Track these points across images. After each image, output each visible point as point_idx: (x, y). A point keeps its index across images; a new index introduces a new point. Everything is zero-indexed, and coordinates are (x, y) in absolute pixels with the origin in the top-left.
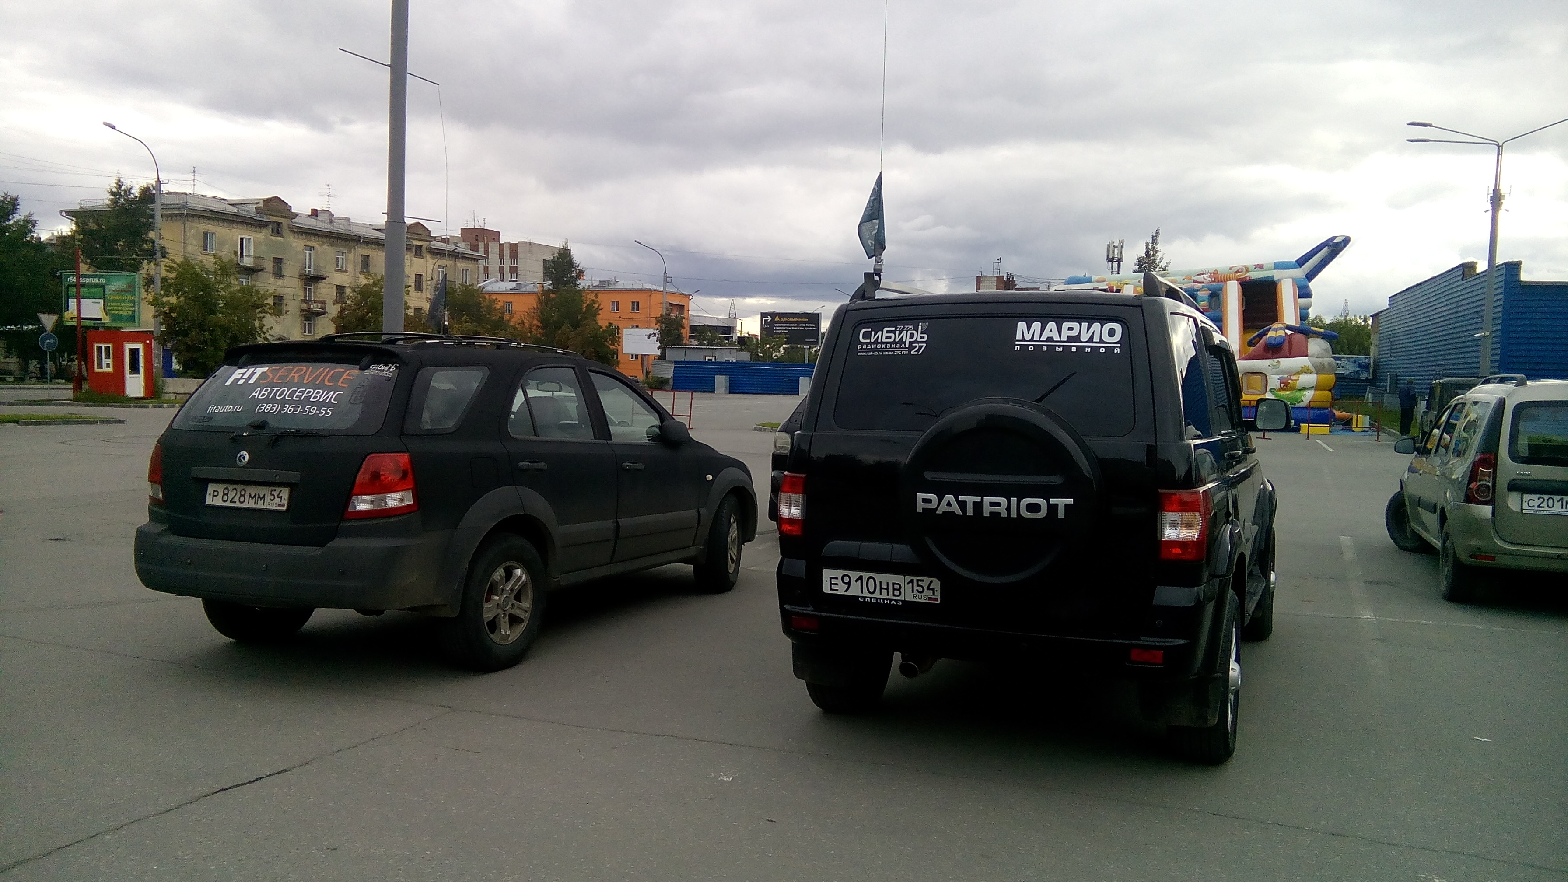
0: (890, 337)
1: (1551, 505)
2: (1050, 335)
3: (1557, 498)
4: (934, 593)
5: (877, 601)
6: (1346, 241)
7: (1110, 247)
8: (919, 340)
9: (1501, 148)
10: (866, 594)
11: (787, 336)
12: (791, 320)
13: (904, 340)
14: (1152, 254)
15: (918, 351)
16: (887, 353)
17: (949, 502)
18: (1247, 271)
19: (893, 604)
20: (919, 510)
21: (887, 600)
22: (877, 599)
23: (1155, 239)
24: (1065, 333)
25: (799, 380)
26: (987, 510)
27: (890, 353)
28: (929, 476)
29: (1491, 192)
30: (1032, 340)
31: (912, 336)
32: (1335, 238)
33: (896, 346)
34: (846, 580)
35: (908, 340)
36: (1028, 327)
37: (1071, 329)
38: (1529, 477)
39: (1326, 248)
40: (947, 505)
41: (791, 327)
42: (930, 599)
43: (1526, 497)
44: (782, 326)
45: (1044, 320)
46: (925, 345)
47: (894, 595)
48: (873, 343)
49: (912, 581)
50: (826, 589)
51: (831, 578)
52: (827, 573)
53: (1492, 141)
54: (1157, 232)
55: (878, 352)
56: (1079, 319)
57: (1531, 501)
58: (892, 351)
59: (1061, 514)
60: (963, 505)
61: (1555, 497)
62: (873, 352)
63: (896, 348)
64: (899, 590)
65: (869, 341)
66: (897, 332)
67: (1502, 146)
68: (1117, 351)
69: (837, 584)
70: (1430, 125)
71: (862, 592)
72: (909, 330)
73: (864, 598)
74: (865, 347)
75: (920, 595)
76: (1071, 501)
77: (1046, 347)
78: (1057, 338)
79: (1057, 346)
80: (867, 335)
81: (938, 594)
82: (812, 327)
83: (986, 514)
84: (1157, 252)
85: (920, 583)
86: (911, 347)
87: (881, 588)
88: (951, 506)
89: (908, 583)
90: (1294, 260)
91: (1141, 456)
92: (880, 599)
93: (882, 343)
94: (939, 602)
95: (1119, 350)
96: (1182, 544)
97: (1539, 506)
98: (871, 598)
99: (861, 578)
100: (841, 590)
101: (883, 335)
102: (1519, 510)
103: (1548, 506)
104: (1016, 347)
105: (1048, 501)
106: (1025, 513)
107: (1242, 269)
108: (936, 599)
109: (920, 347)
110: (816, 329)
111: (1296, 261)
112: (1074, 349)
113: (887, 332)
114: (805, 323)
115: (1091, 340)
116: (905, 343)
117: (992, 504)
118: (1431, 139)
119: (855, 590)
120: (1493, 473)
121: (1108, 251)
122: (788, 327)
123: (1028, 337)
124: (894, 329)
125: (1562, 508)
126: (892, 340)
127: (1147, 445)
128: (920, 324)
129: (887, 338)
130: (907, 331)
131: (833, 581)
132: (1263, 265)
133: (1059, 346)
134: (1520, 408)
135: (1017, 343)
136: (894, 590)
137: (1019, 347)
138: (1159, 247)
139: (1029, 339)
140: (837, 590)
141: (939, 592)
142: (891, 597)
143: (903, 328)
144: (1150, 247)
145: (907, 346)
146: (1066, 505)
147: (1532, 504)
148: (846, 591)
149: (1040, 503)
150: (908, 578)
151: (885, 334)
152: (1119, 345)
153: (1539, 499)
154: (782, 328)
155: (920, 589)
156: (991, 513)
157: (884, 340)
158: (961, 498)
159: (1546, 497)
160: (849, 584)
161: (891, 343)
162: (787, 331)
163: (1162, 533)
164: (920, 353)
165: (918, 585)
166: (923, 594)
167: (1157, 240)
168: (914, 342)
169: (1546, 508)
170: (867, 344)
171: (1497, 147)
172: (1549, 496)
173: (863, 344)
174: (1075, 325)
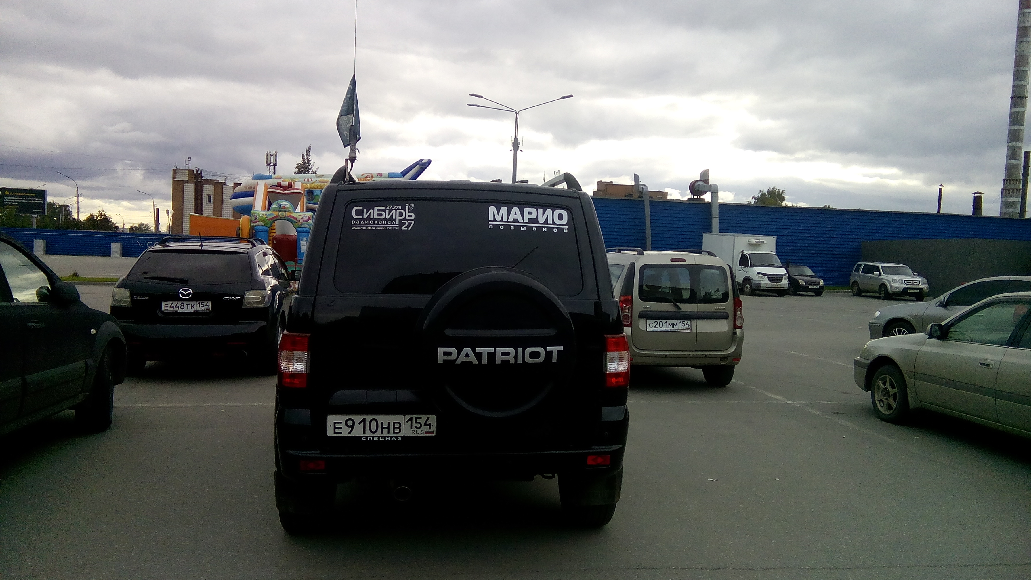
0: (381, 215)
1: (661, 326)
2: (516, 217)
3: (664, 321)
4: (430, 428)
5: (379, 438)
6: (429, 162)
7: (268, 156)
8: (407, 218)
9: (517, 114)
10: (368, 433)
11: (17, 207)
12: (20, 194)
13: (394, 218)
14: (306, 162)
15: (408, 227)
16: (380, 228)
17: (467, 353)
18: (372, 177)
19: (393, 440)
20: (440, 361)
21: (388, 437)
22: (379, 437)
23: (308, 152)
24: (527, 217)
25: (33, 242)
26: (499, 359)
27: (383, 228)
28: (449, 332)
29: (513, 139)
30: (502, 221)
31: (401, 214)
32: (422, 160)
33: (387, 222)
34: (350, 423)
35: (398, 218)
36: (497, 212)
37: (530, 213)
38: (648, 310)
39: (418, 166)
40: (465, 357)
41: (20, 200)
42: (426, 433)
43: (649, 321)
44: (11, 199)
45: (510, 204)
46: (413, 222)
47: (394, 432)
48: (367, 219)
49: (411, 419)
50: (330, 432)
51: (335, 423)
52: (331, 419)
53: (513, 110)
54: (310, 148)
55: (371, 227)
56: (536, 205)
57: (651, 324)
58: (384, 227)
59: (554, 359)
60: (479, 356)
61: (662, 321)
62: (367, 227)
63: (387, 224)
64: (399, 428)
65: (361, 217)
66: (387, 211)
67: (518, 113)
68: (566, 231)
69: (341, 428)
70: (482, 97)
71: (364, 432)
72: (398, 209)
73: (367, 437)
74: (358, 222)
75: (418, 430)
76: (561, 348)
77: (513, 227)
78: (520, 220)
79: (522, 226)
80: (359, 213)
81: (434, 428)
82: (40, 200)
83: (498, 362)
84: (309, 161)
85: (418, 420)
86: (401, 224)
87: (383, 428)
88: (469, 356)
89: (407, 422)
90: (400, 172)
91: (590, 311)
92: (382, 437)
93: (374, 219)
94: (434, 434)
95: (567, 230)
96: (617, 375)
97: (655, 327)
98: (373, 437)
99: (364, 421)
100: (345, 432)
101: (374, 212)
102: (645, 330)
103: (660, 327)
104: (490, 226)
105: (545, 349)
106: (528, 360)
107: (369, 176)
108: (432, 433)
109: (410, 224)
110: (42, 202)
111: (401, 173)
112: (534, 229)
113: (378, 210)
114: (33, 197)
115: (546, 222)
116: (395, 220)
117: (503, 354)
118: (480, 105)
119: (358, 431)
120: (631, 307)
121: (267, 158)
122: (18, 200)
123: (498, 218)
124: (384, 208)
125: (667, 327)
126: (383, 217)
127: (595, 302)
128: (407, 205)
129: (378, 215)
130: (396, 210)
131: (337, 426)
132: (381, 174)
133: (523, 226)
134: (644, 268)
135: (490, 223)
136: (394, 428)
137: (492, 226)
138: (311, 158)
139: (499, 220)
140: (341, 433)
141: (435, 426)
142: (391, 434)
143: (392, 207)
144: (305, 157)
145: (397, 223)
146: (558, 351)
147: (652, 325)
148: (350, 433)
149: (540, 351)
150: (408, 417)
151: (376, 213)
152: (567, 227)
153: (655, 322)
154: (11, 201)
155: (418, 426)
156: (502, 361)
157: (376, 217)
158: (478, 350)
159: (659, 321)
160: (352, 426)
161: (382, 220)
162: (17, 203)
163: (606, 367)
164: (409, 229)
165: (416, 422)
166: (420, 429)
167: (309, 153)
168: (404, 219)
169: (659, 328)
170: (360, 220)
171: (515, 114)
172: (660, 321)
173: (356, 220)
174: (534, 210)
